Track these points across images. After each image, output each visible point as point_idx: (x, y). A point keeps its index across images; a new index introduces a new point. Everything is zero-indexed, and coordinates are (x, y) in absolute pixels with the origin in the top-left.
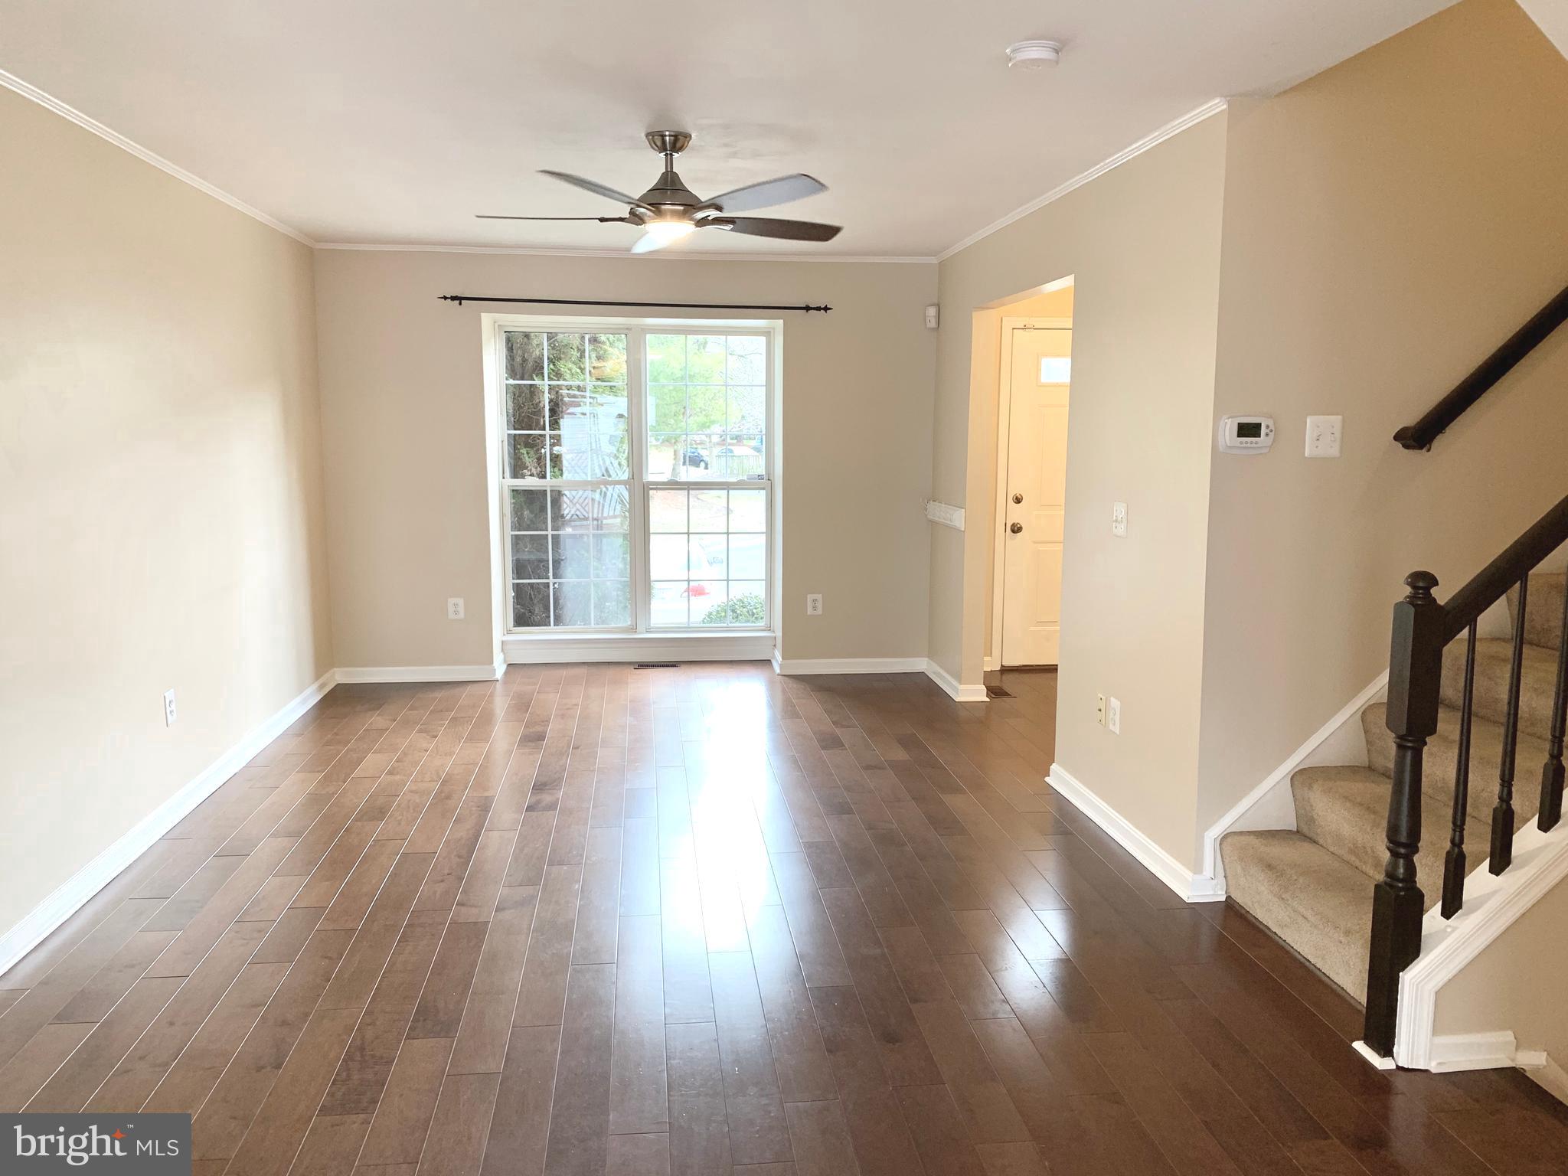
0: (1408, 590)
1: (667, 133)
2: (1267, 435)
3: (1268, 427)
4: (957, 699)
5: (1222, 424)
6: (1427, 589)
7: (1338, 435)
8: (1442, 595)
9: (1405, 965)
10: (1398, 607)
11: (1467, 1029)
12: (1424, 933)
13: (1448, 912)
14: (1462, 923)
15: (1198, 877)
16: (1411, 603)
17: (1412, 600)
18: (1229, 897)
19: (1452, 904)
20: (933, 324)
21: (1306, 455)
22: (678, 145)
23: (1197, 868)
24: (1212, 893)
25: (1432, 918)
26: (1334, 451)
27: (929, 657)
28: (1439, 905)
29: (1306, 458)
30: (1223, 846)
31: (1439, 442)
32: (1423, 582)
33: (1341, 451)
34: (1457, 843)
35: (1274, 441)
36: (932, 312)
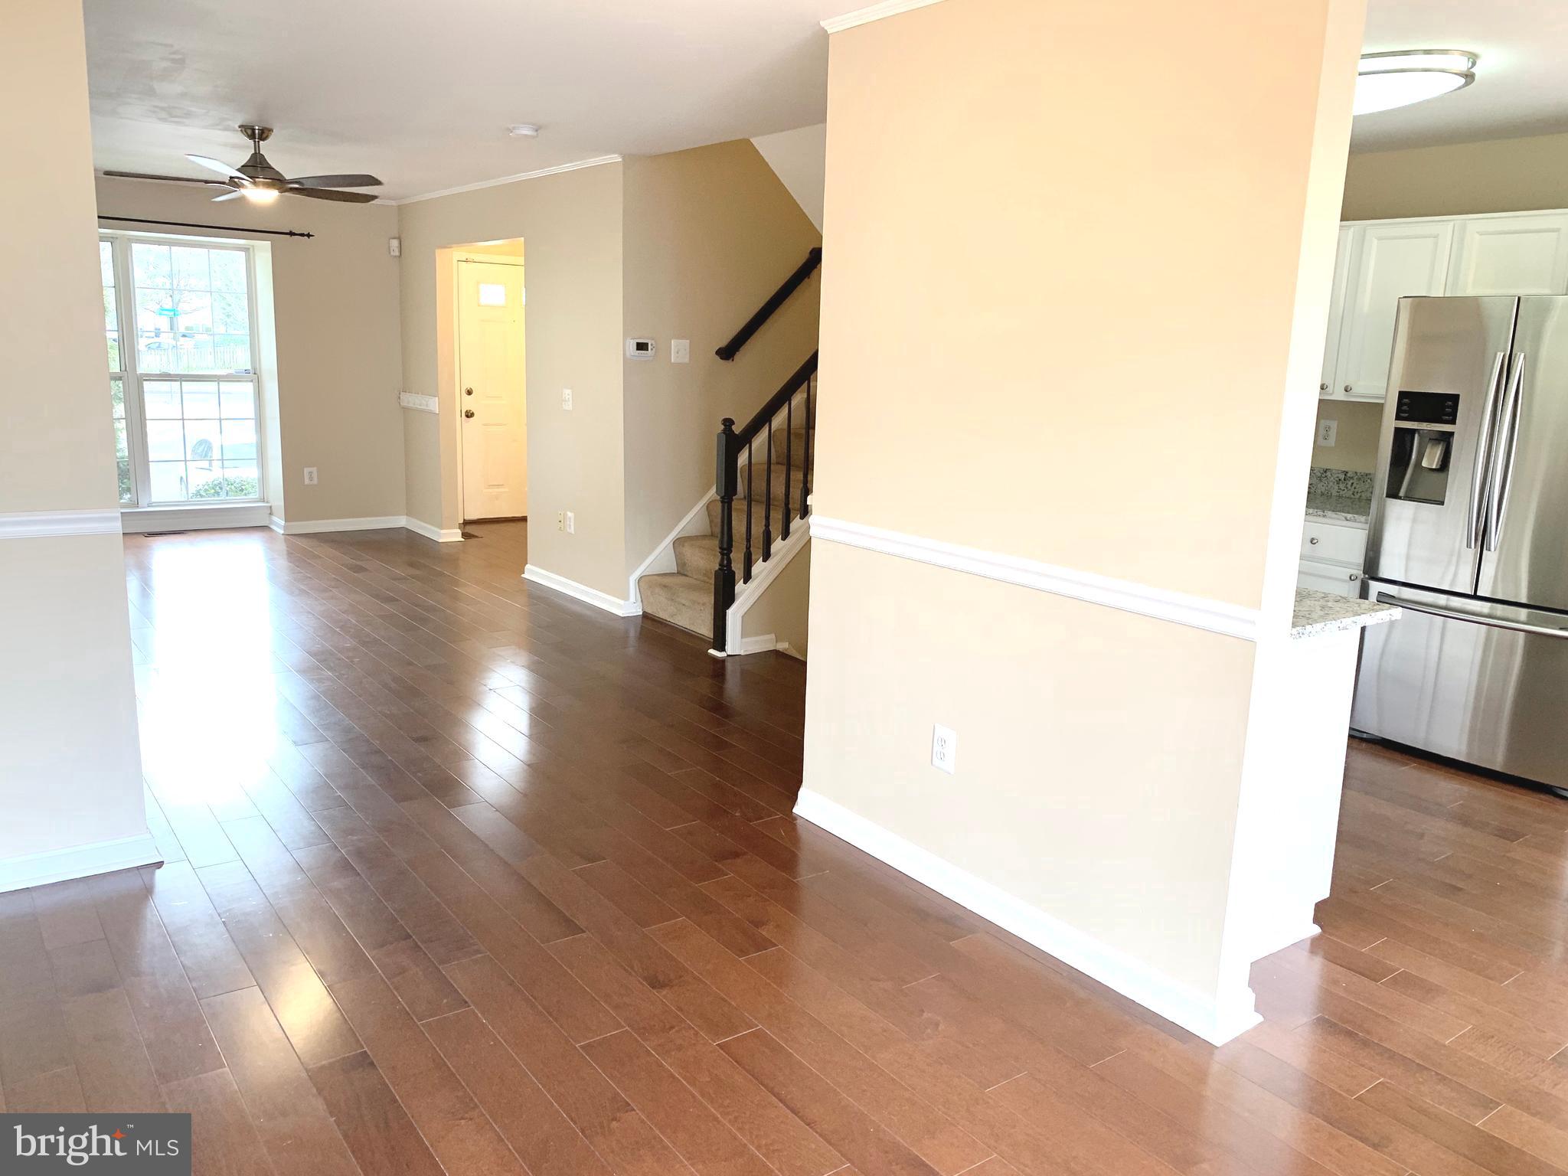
0: (723, 427)
1: (257, 128)
2: (652, 349)
3: (652, 345)
4: (440, 541)
5: (627, 343)
6: (730, 426)
7: (688, 350)
8: (737, 429)
9: (728, 607)
10: (719, 435)
11: (757, 634)
12: (736, 592)
13: (745, 582)
14: (752, 584)
15: (627, 602)
16: (724, 433)
17: (724, 431)
18: (644, 612)
19: (747, 577)
20: (397, 253)
21: (673, 361)
22: (264, 136)
23: (626, 598)
24: (635, 611)
25: (739, 586)
26: (687, 360)
27: (407, 515)
28: (742, 580)
29: (671, 363)
30: (640, 584)
31: (738, 356)
32: (728, 423)
33: (690, 360)
34: (748, 548)
35: (656, 352)
36: (395, 243)
